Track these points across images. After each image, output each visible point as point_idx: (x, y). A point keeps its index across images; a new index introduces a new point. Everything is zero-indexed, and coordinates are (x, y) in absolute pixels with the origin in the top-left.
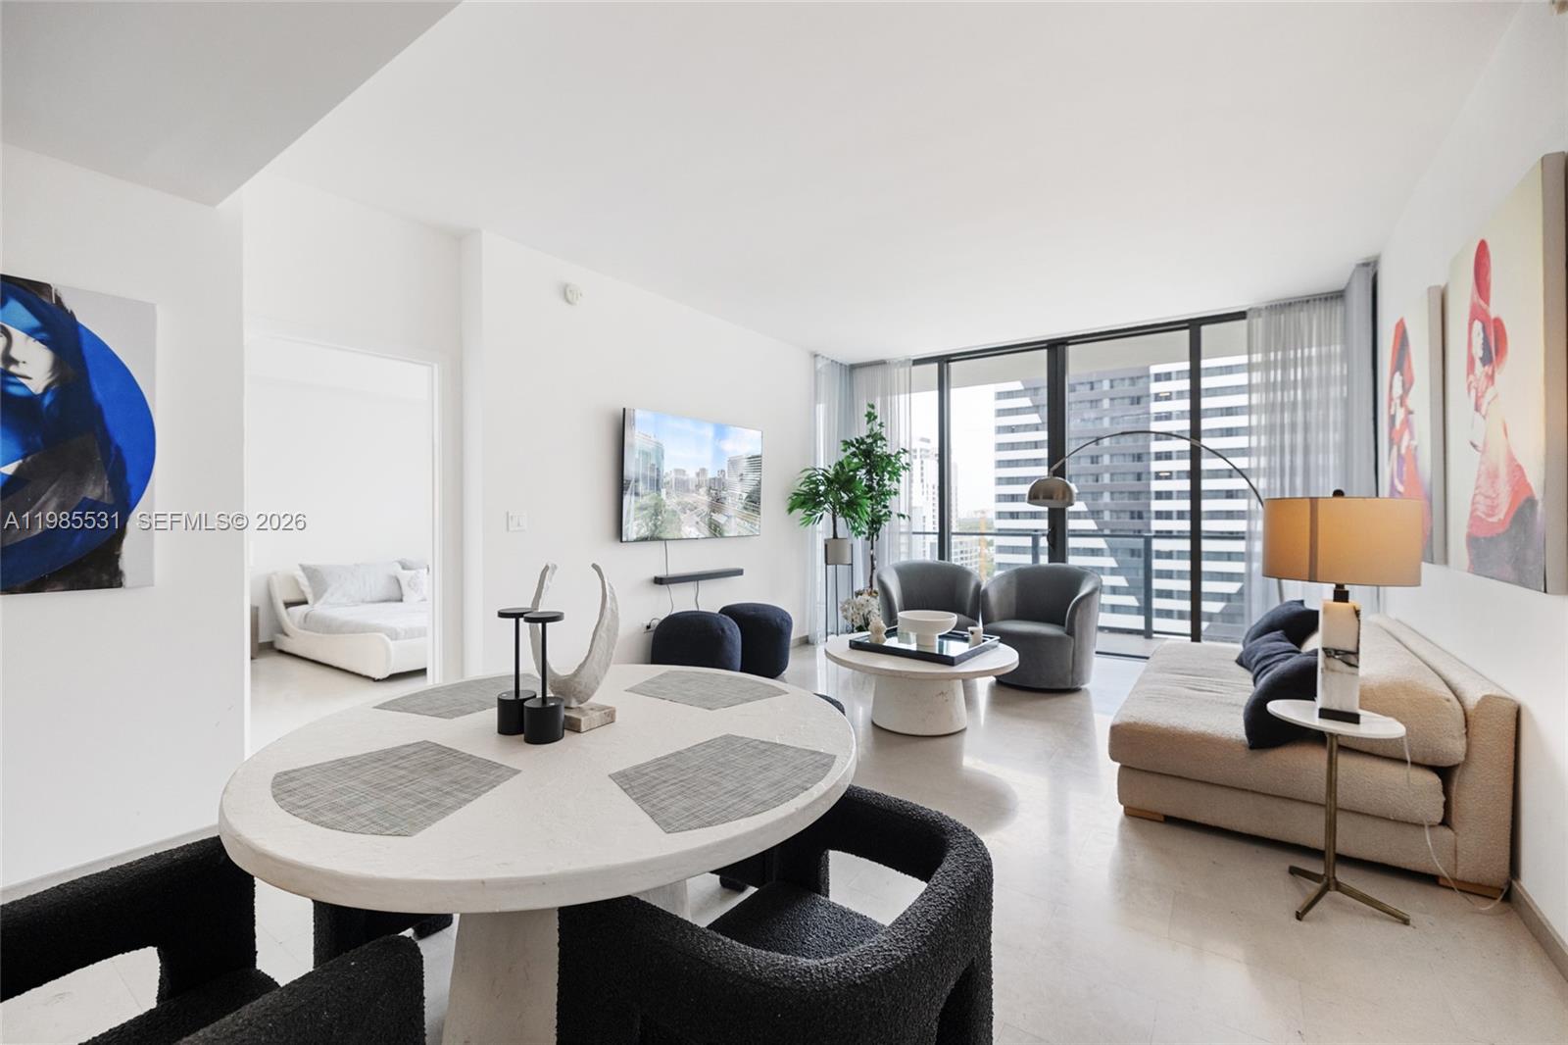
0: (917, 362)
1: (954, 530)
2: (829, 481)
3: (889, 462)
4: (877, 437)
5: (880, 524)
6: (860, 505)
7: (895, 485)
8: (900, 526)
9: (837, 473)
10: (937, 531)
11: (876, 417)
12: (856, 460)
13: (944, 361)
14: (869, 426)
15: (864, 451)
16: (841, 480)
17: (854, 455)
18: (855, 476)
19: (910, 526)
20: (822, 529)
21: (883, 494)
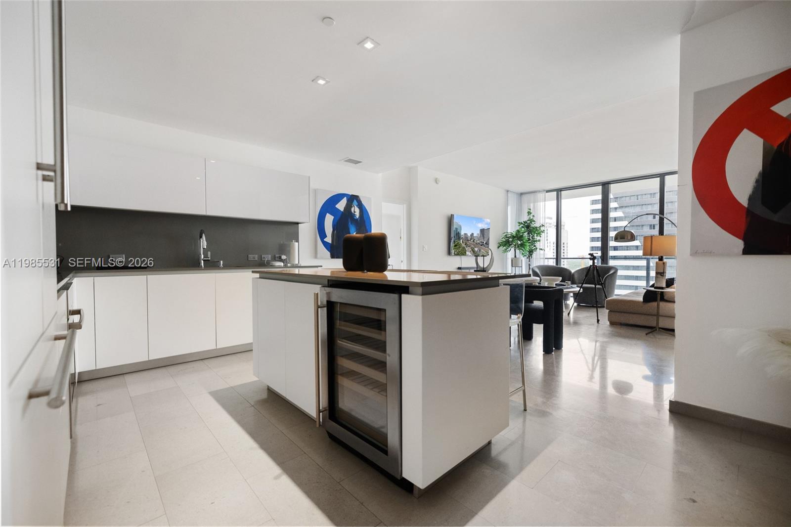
0: (548, 191)
1: (562, 257)
2: (513, 237)
3: (537, 230)
4: (531, 221)
5: (533, 252)
6: (525, 245)
7: (538, 238)
8: (540, 254)
9: (516, 234)
10: (555, 257)
11: (531, 213)
12: (523, 229)
13: (559, 191)
14: (529, 217)
15: (527, 226)
16: (518, 236)
17: (523, 227)
18: (523, 235)
19: (544, 254)
20: (510, 254)
21: (534, 241)
